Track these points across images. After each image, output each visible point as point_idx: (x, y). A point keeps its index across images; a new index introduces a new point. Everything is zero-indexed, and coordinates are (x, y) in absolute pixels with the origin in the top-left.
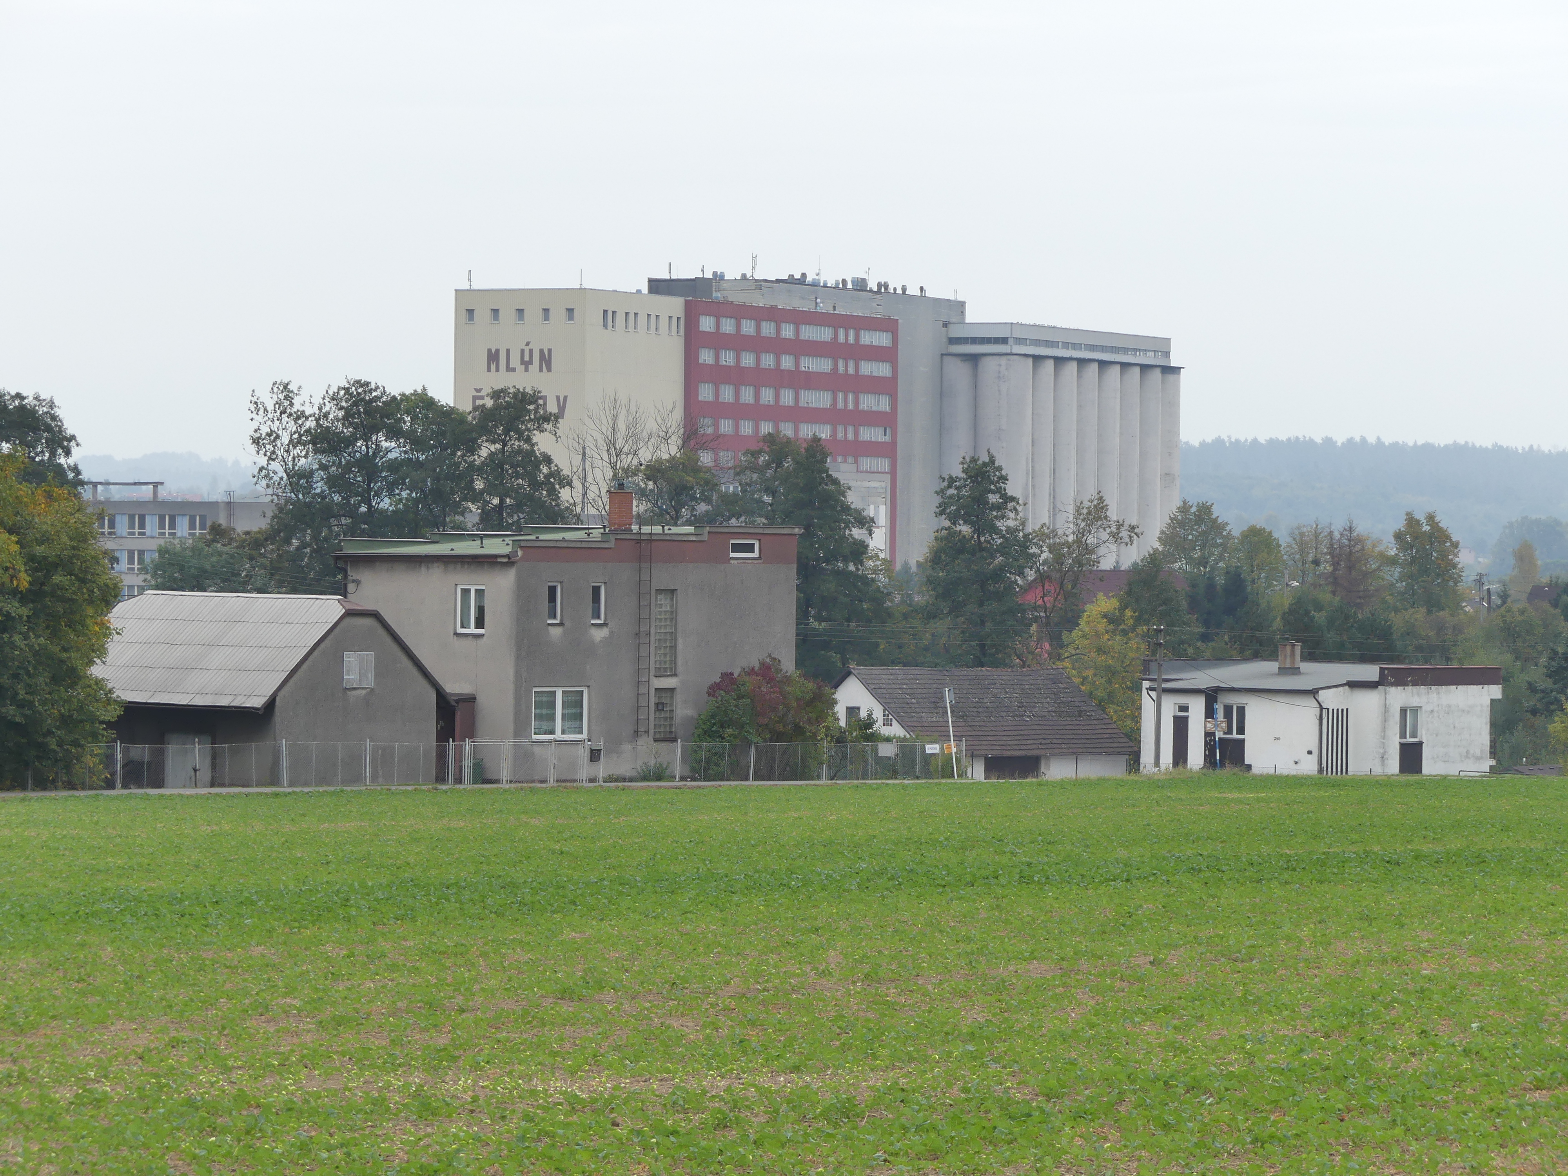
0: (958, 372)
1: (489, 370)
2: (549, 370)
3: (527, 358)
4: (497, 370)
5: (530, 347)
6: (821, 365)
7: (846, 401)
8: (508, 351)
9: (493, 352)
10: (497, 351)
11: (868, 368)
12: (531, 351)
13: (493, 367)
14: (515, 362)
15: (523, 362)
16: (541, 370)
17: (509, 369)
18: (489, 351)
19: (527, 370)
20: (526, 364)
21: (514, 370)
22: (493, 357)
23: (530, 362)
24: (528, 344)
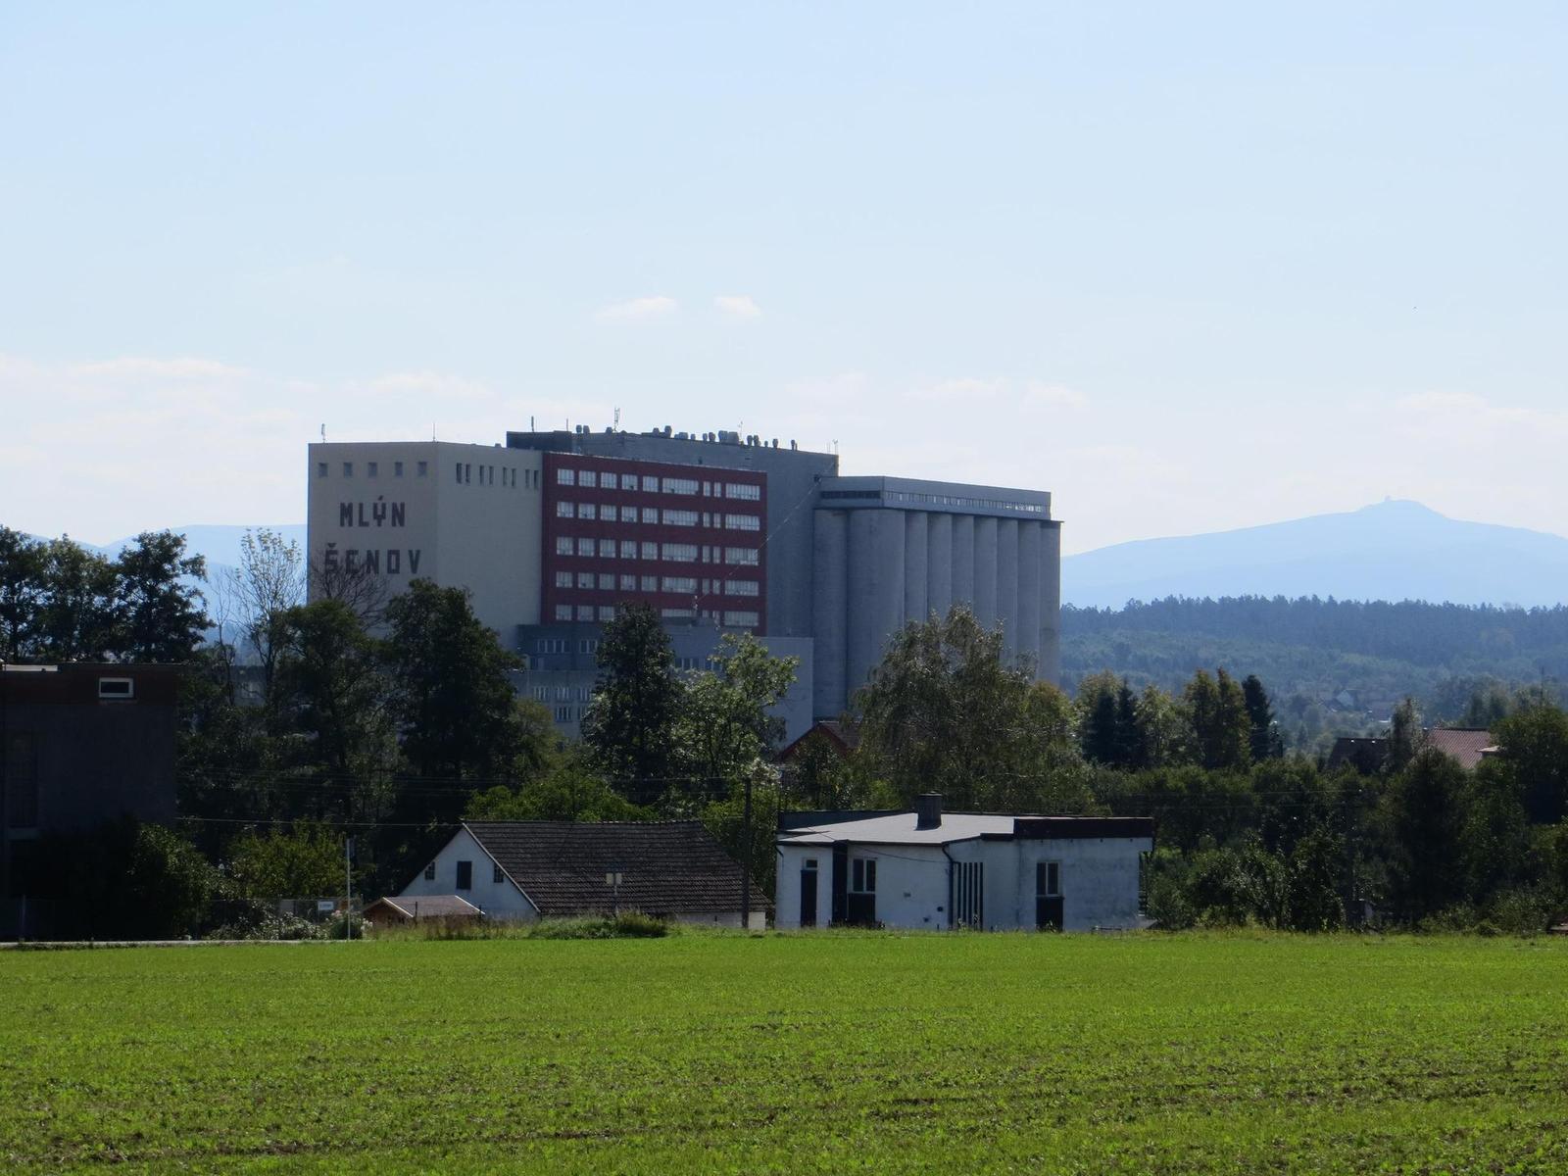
0: (831, 525)
1: (342, 524)
2: (402, 524)
3: (379, 513)
4: (350, 524)
5: (383, 501)
6: (686, 519)
7: (711, 555)
8: (361, 505)
9: (347, 505)
10: (350, 505)
11: (734, 522)
12: (384, 506)
13: (346, 521)
14: (368, 515)
15: (376, 516)
16: (394, 524)
17: (362, 524)
18: (343, 505)
19: (379, 525)
20: (379, 518)
21: (366, 524)
22: (346, 511)
23: (383, 516)
24: (381, 498)
